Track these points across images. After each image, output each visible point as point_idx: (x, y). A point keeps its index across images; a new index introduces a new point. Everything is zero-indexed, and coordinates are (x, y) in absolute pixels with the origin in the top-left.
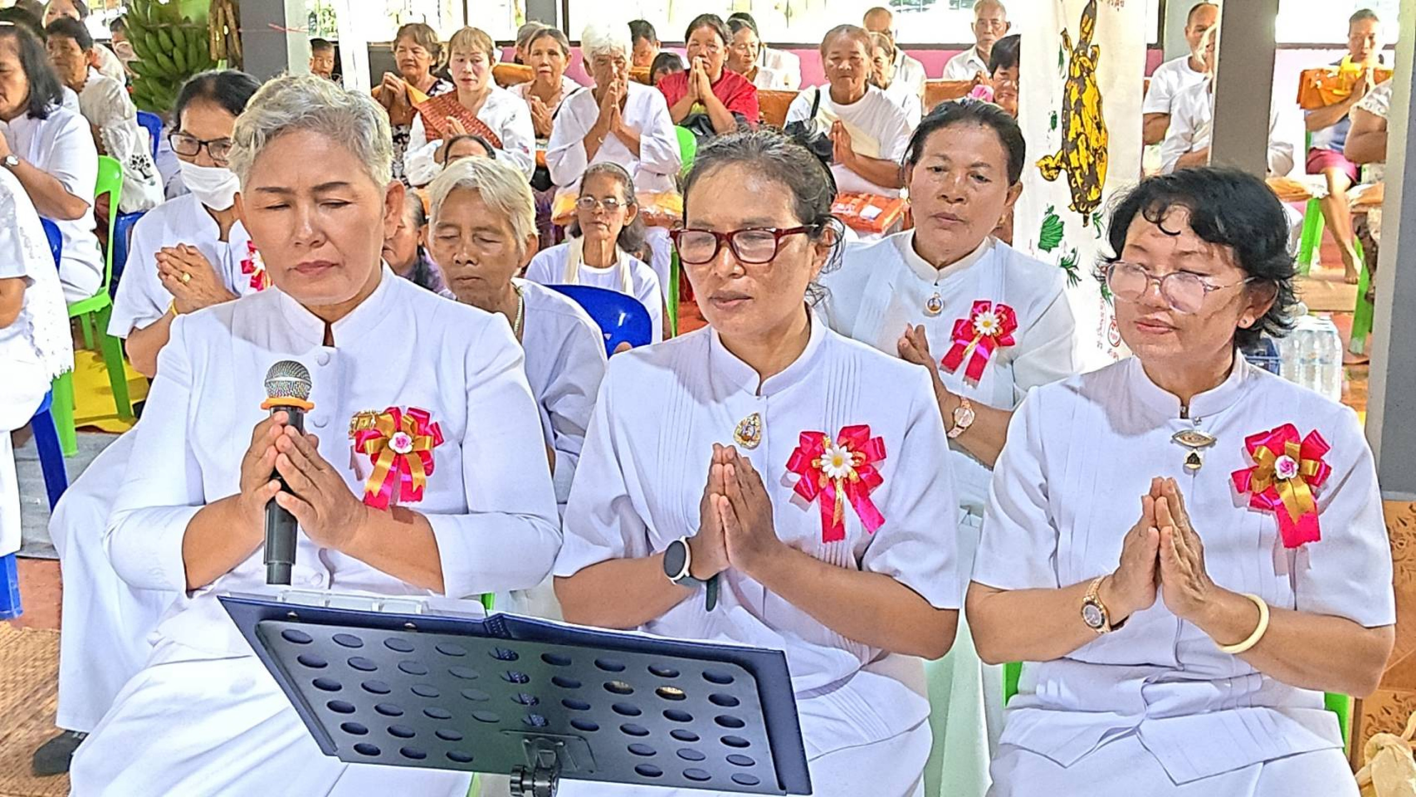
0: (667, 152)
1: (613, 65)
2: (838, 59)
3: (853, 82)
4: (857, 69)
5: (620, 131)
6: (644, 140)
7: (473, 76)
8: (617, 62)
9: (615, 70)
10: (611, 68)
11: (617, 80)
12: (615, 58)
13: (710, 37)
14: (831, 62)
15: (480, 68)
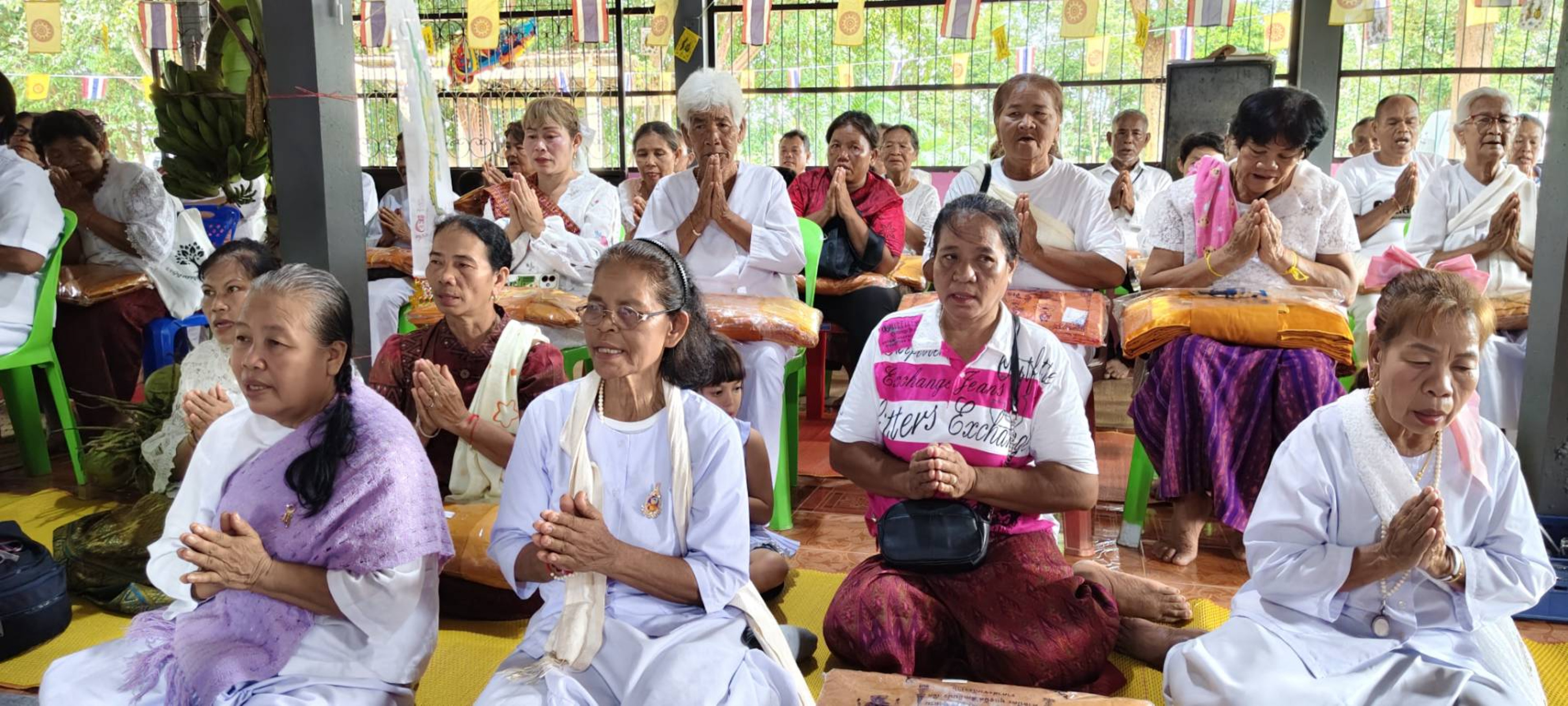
0: (785, 245)
1: (715, 127)
2: (1017, 114)
3: (1038, 146)
4: (1042, 126)
5: (724, 218)
6: (757, 231)
7: (547, 155)
8: (721, 125)
9: (716, 135)
10: (711, 132)
11: (720, 148)
12: (717, 119)
13: (853, 138)
14: (1008, 119)
15: (555, 145)
